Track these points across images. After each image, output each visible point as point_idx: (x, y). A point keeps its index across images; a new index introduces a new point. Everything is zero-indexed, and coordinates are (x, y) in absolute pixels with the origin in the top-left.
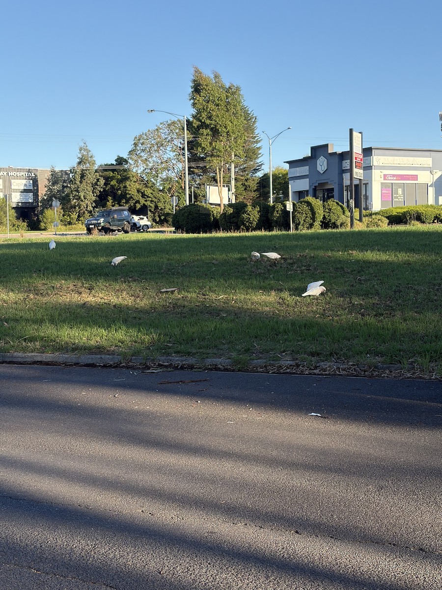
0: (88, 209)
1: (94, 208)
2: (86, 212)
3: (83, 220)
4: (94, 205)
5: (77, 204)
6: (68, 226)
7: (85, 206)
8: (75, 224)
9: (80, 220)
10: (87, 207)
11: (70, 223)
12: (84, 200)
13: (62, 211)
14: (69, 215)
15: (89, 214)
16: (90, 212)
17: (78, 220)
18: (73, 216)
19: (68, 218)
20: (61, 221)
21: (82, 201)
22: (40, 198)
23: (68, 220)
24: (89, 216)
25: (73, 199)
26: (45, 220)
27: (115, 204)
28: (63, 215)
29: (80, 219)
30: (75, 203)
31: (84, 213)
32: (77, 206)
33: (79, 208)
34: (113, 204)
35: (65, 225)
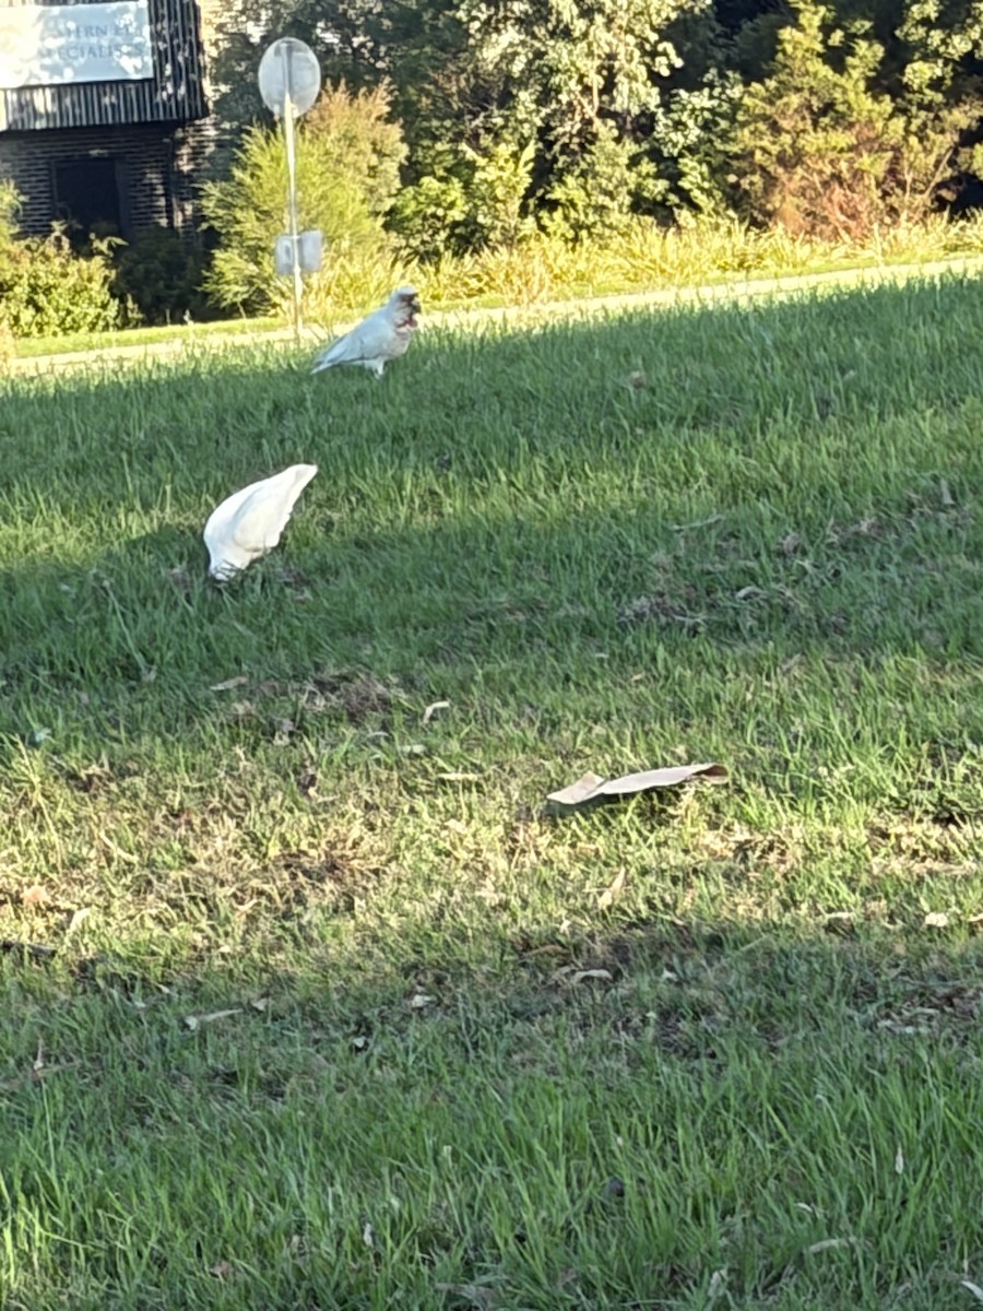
0: (619, 106)
1: (665, 86)
2: (605, 130)
3: (579, 197)
4: (670, 59)
5: (517, 67)
6: (448, 265)
7: (596, 82)
8: (512, 240)
9: (553, 205)
10: (609, 86)
11: (468, 238)
12: (580, 25)
13: (395, 131)
14: (462, 170)
15: (630, 147)
16: (642, 126)
17: (538, 200)
18: (491, 173)
19: (455, 190)
20: (394, 221)
21: (566, 34)
22: (207, 34)
23: (456, 215)
24: (634, 161)
25: (490, 27)
26: (249, 223)
27: (851, 37)
28: (411, 173)
29: (558, 193)
30: (508, 57)
31: (587, 138)
32: (522, 83)
33: (542, 101)
34: (837, 37)
35: (429, 256)
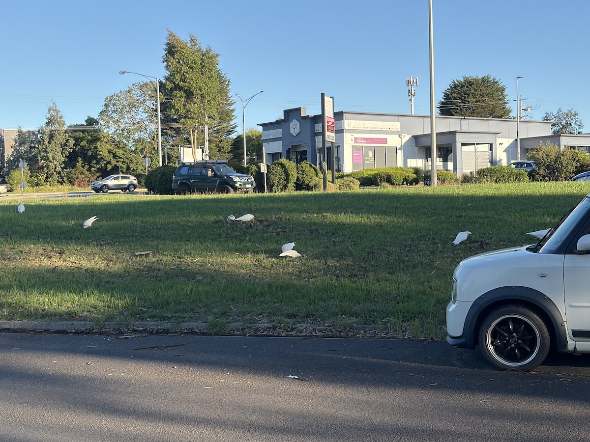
0: (57, 170)
1: (63, 168)
2: (55, 173)
3: (51, 181)
4: (63, 165)
5: (45, 165)
6: (35, 188)
7: (54, 167)
8: (43, 185)
9: (48, 181)
10: (56, 168)
11: (37, 184)
12: (53, 161)
13: (29, 172)
14: (37, 177)
15: (58, 175)
16: (59, 173)
17: (46, 181)
18: (41, 177)
19: (36, 179)
20: (28, 182)
21: (51, 162)
22: (5, 158)
23: (36, 182)
24: (58, 177)
25: (41, 160)
26: (11, 181)
27: (85, 165)
28: (31, 177)
29: (49, 180)
30: (43, 163)
31: (52, 174)
32: (45, 167)
33: (47, 169)
34: (83, 164)
35: (33, 186)
